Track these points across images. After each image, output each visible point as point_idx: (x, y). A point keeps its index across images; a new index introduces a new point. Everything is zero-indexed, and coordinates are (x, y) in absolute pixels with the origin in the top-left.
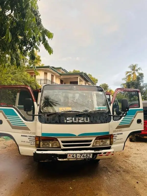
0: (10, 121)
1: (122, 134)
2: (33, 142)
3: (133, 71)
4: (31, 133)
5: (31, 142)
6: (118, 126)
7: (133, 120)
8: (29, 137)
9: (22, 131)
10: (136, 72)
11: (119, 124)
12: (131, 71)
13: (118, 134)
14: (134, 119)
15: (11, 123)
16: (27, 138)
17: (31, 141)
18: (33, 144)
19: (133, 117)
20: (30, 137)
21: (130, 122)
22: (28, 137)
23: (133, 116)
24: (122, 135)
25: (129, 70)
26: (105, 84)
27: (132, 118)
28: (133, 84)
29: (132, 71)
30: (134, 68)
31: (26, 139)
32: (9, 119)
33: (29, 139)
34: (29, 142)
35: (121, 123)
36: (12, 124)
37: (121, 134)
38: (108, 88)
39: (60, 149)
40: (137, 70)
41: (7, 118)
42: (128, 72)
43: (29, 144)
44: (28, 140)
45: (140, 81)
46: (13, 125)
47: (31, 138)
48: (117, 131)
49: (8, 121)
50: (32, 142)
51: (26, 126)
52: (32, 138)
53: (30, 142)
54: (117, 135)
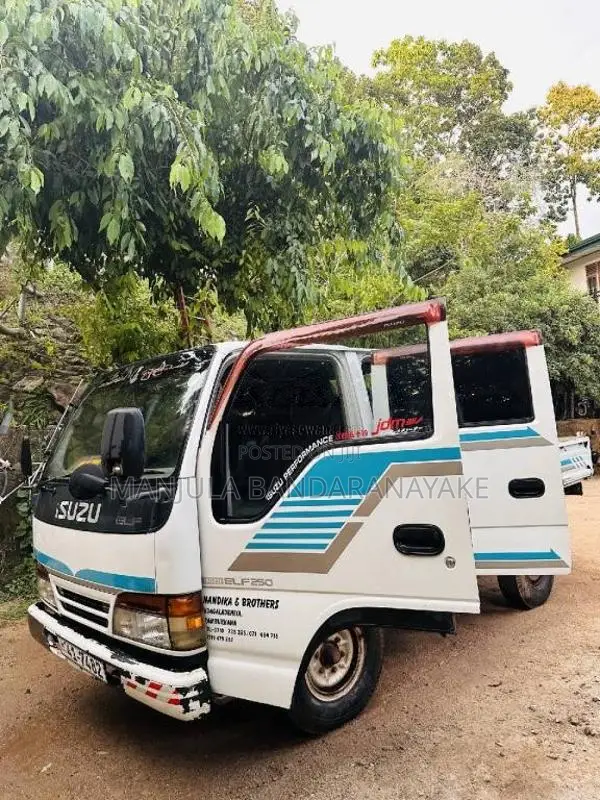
1: (273, 604)
6: (242, 554)
7: (356, 527)
11: (250, 546)
13: (247, 602)
14: (358, 519)
19: (355, 508)
21: (329, 542)
23: (355, 502)
24: (270, 609)
27: (348, 513)
35: (258, 536)
37: (264, 604)
48: (238, 581)
54: (240, 608)
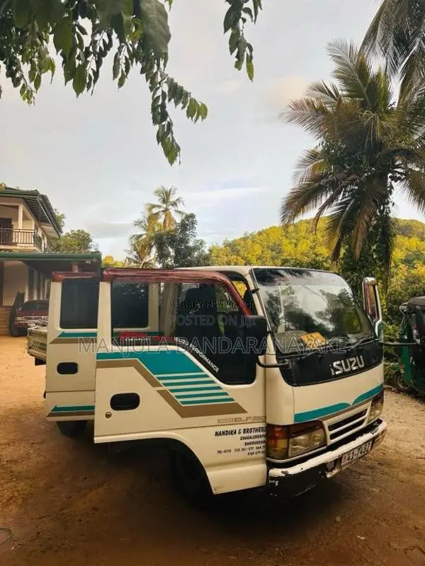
0: (173, 391)
2: (257, 445)
3: (164, 206)
4: (249, 421)
5: (250, 446)
8: (242, 435)
9: (219, 420)
10: (170, 207)
12: (159, 204)
15: (178, 397)
16: (238, 436)
17: (250, 443)
18: (255, 450)
20: (244, 433)
22: (239, 433)
25: (156, 200)
26: (83, 232)
28: (174, 241)
29: (161, 204)
30: (165, 196)
31: (235, 442)
32: (166, 385)
33: (242, 438)
34: (243, 450)
36: (179, 400)
38: (90, 244)
39: (325, 447)
40: (174, 204)
41: (161, 382)
42: (154, 206)
43: (244, 455)
44: (241, 444)
45: (188, 232)
46: (183, 403)
47: (250, 435)
49: (161, 392)
50: (252, 448)
51: (232, 400)
52: (253, 434)
53: (248, 447)
